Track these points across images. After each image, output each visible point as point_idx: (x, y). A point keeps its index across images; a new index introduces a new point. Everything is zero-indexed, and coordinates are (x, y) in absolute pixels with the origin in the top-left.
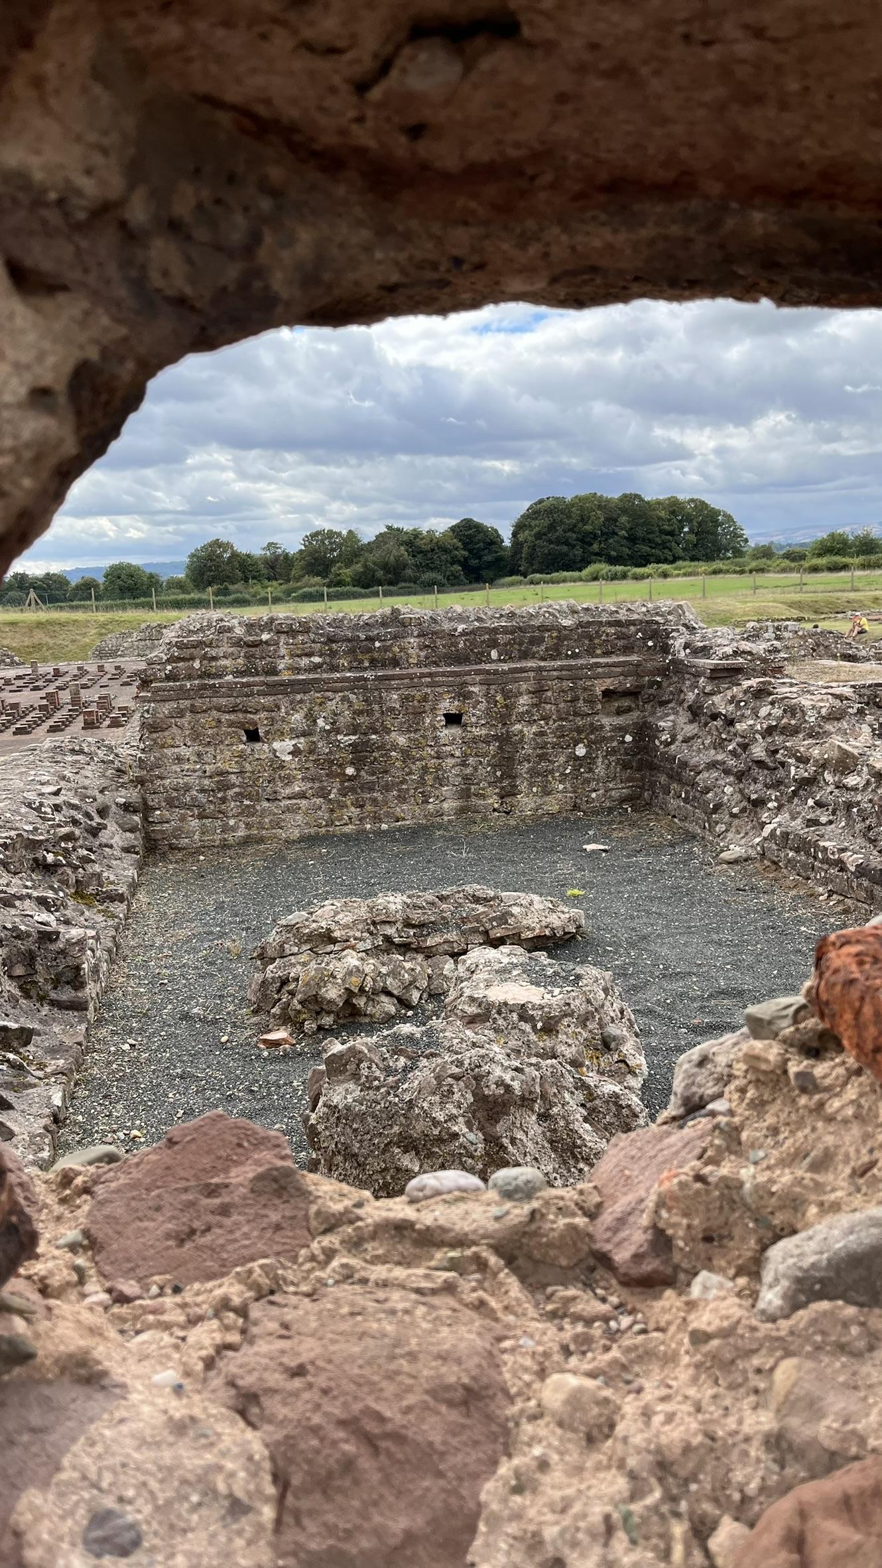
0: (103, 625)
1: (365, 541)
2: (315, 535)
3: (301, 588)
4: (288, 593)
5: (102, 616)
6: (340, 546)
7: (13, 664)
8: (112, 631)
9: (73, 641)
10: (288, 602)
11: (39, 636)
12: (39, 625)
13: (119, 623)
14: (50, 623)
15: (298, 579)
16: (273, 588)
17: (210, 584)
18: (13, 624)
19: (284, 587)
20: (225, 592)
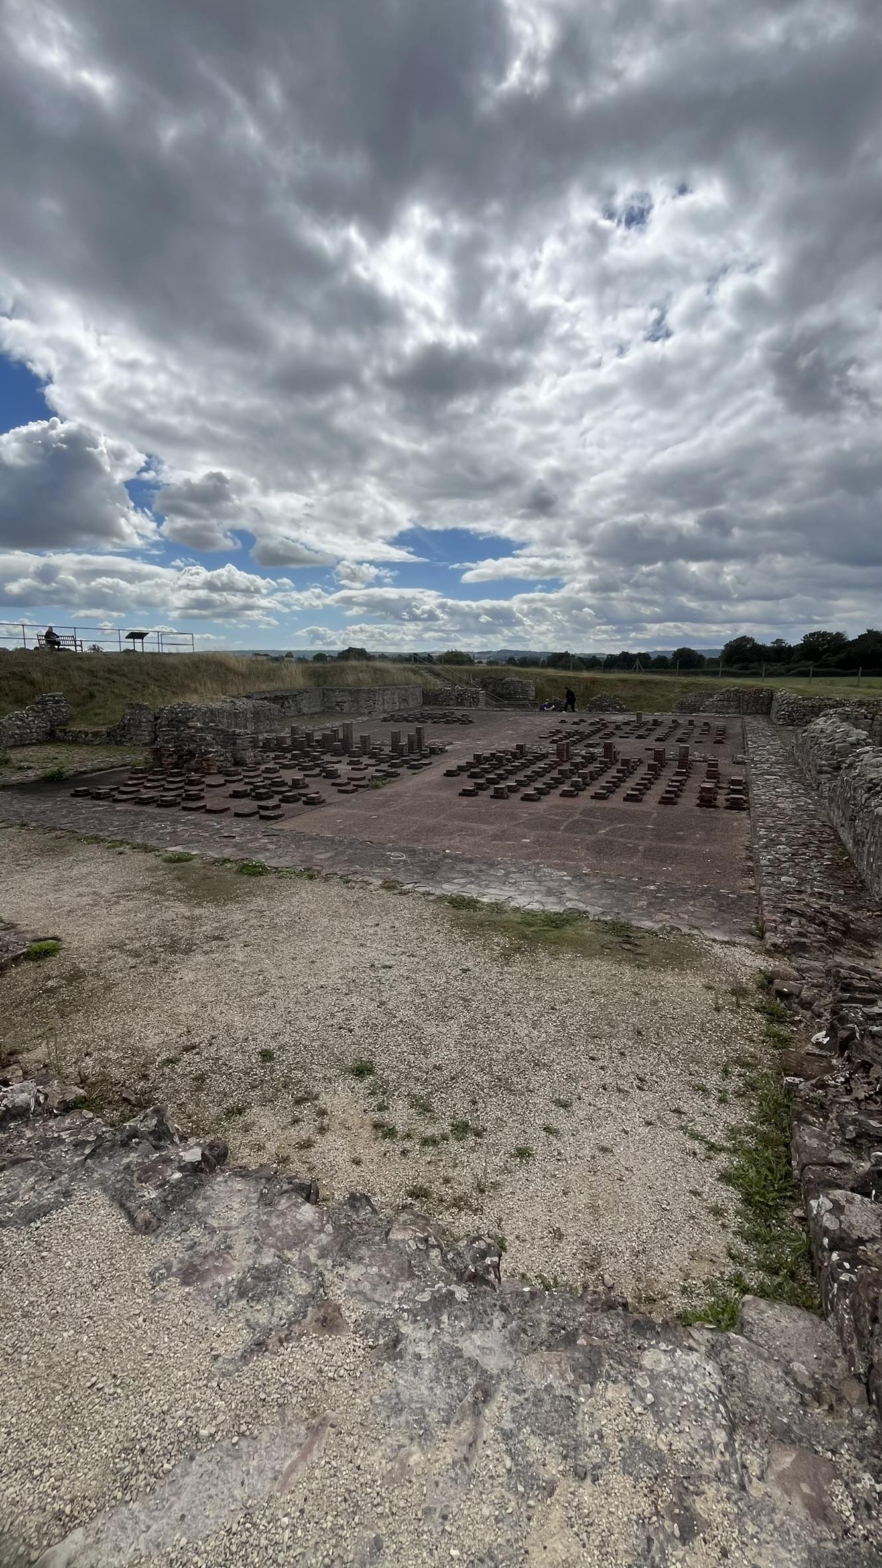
0: (685, 686)
1: (851, 639)
2: (812, 635)
3: (796, 668)
4: (789, 670)
5: (685, 680)
6: (829, 642)
7: (622, 711)
8: (691, 691)
9: (662, 696)
10: (788, 676)
11: (640, 691)
12: (641, 682)
13: (697, 685)
14: (649, 682)
15: (798, 661)
16: (777, 667)
17: (735, 663)
18: (624, 681)
19: (787, 666)
20: (746, 668)
